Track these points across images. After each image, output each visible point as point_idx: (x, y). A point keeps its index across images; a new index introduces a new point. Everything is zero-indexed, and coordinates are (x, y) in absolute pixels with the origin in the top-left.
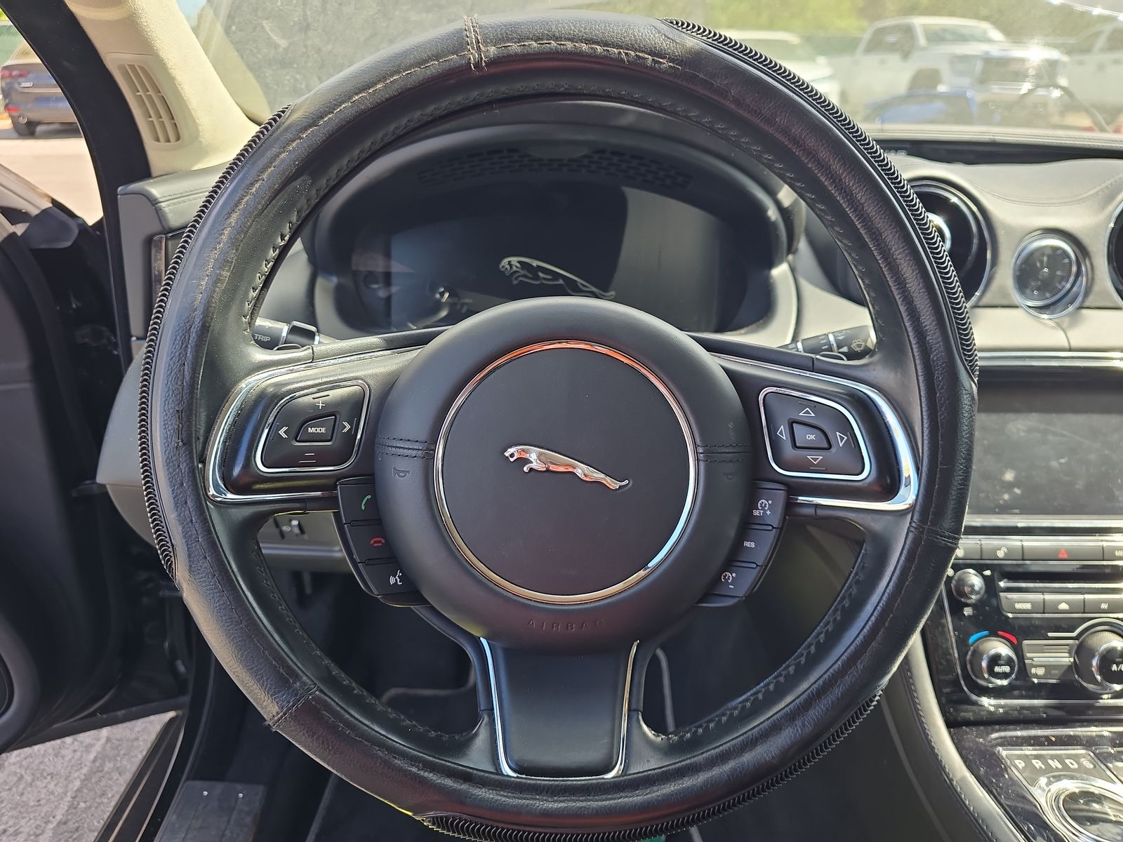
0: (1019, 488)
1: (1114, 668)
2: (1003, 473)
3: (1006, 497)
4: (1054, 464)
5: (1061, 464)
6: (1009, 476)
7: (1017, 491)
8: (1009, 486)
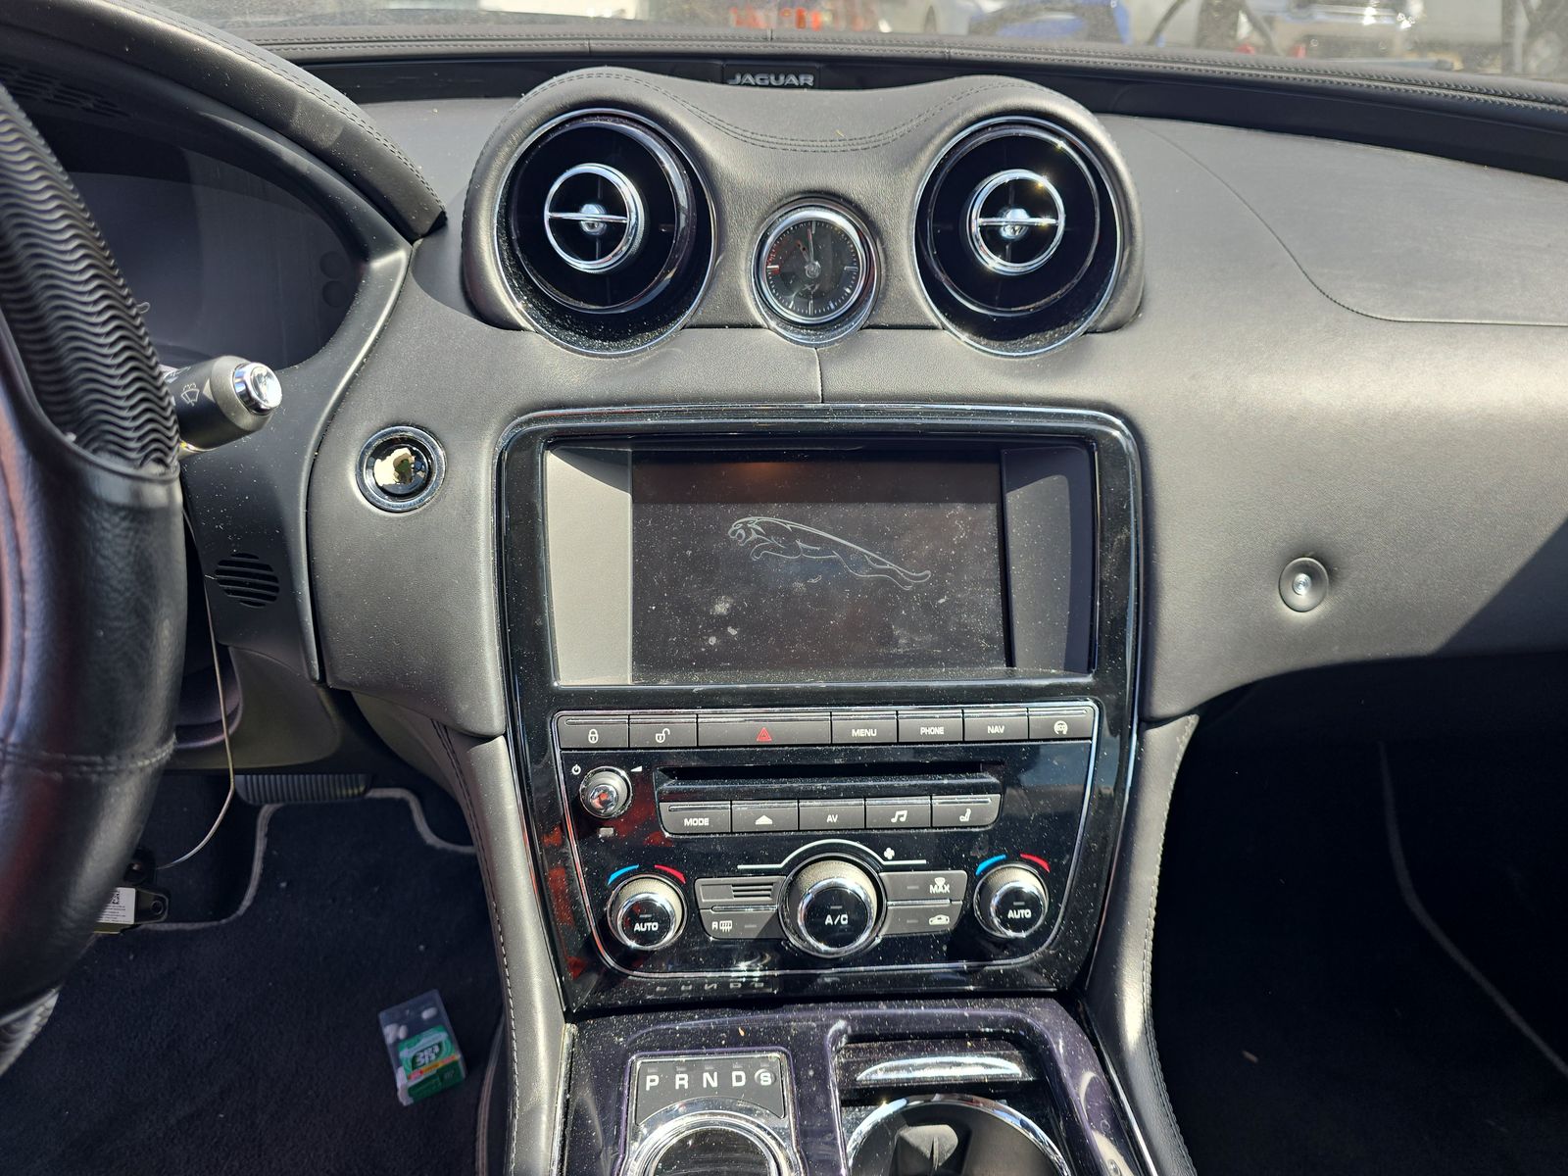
0: (734, 627)
1: (829, 920)
2: (711, 604)
3: (713, 641)
4: (799, 585)
5: (809, 586)
6: (721, 608)
7: (732, 631)
8: (722, 622)
